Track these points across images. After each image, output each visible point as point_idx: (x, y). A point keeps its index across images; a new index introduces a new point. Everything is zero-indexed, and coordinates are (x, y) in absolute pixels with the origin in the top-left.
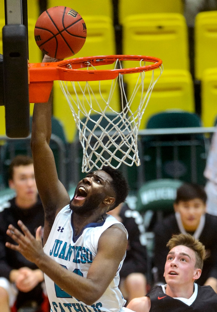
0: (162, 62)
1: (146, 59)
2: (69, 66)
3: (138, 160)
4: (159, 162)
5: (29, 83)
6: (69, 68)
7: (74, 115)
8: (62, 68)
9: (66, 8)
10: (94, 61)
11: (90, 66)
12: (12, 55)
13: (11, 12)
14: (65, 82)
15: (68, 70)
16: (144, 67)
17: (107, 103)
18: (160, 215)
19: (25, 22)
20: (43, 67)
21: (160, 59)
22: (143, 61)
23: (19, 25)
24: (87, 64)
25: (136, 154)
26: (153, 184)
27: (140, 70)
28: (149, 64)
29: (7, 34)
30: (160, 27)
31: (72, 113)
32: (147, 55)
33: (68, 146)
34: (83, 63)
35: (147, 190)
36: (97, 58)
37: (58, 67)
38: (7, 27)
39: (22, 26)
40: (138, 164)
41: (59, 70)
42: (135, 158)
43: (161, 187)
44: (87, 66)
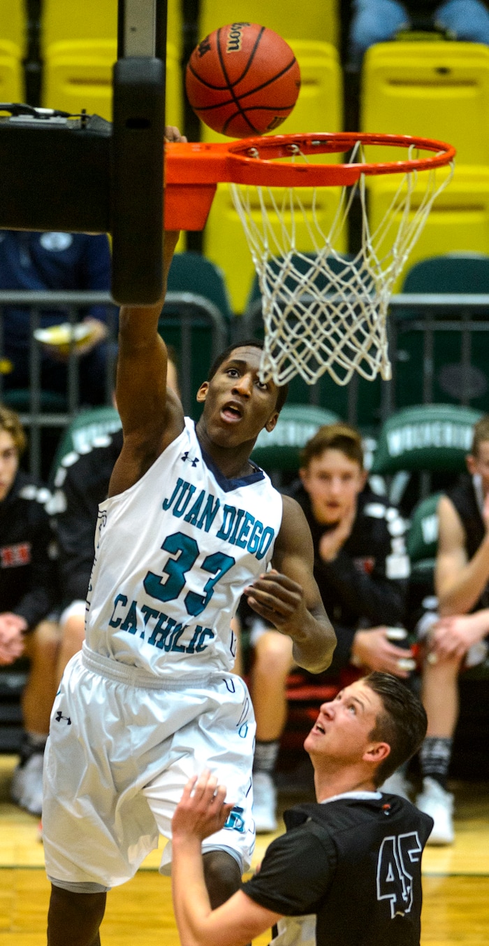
0: (455, 151)
1: (420, 144)
2: (253, 152)
3: (386, 364)
4: (428, 366)
5: (165, 186)
6: (251, 157)
7: (255, 260)
8: (239, 157)
9: (263, 29)
10: (307, 145)
11: (298, 154)
12: (132, 123)
13: (133, 29)
14: (243, 187)
15: (253, 163)
16: (416, 161)
17: (328, 241)
18: (425, 480)
19: (161, 53)
20: (197, 152)
21: (451, 147)
22: (414, 148)
23: (148, 59)
24: (293, 149)
25: (383, 352)
26: (415, 413)
27: (408, 168)
28: (428, 156)
29: (123, 77)
30: (443, 71)
31: (251, 254)
32: (425, 136)
33: (232, 321)
34: (284, 147)
35: (402, 426)
36: (314, 138)
37: (229, 155)
38: (124, 63)
39: (156, 61)
40: (387, 375)
41: (231, 162)
42: (381, 360)
43: (432, 421)
44: (291, 154)
